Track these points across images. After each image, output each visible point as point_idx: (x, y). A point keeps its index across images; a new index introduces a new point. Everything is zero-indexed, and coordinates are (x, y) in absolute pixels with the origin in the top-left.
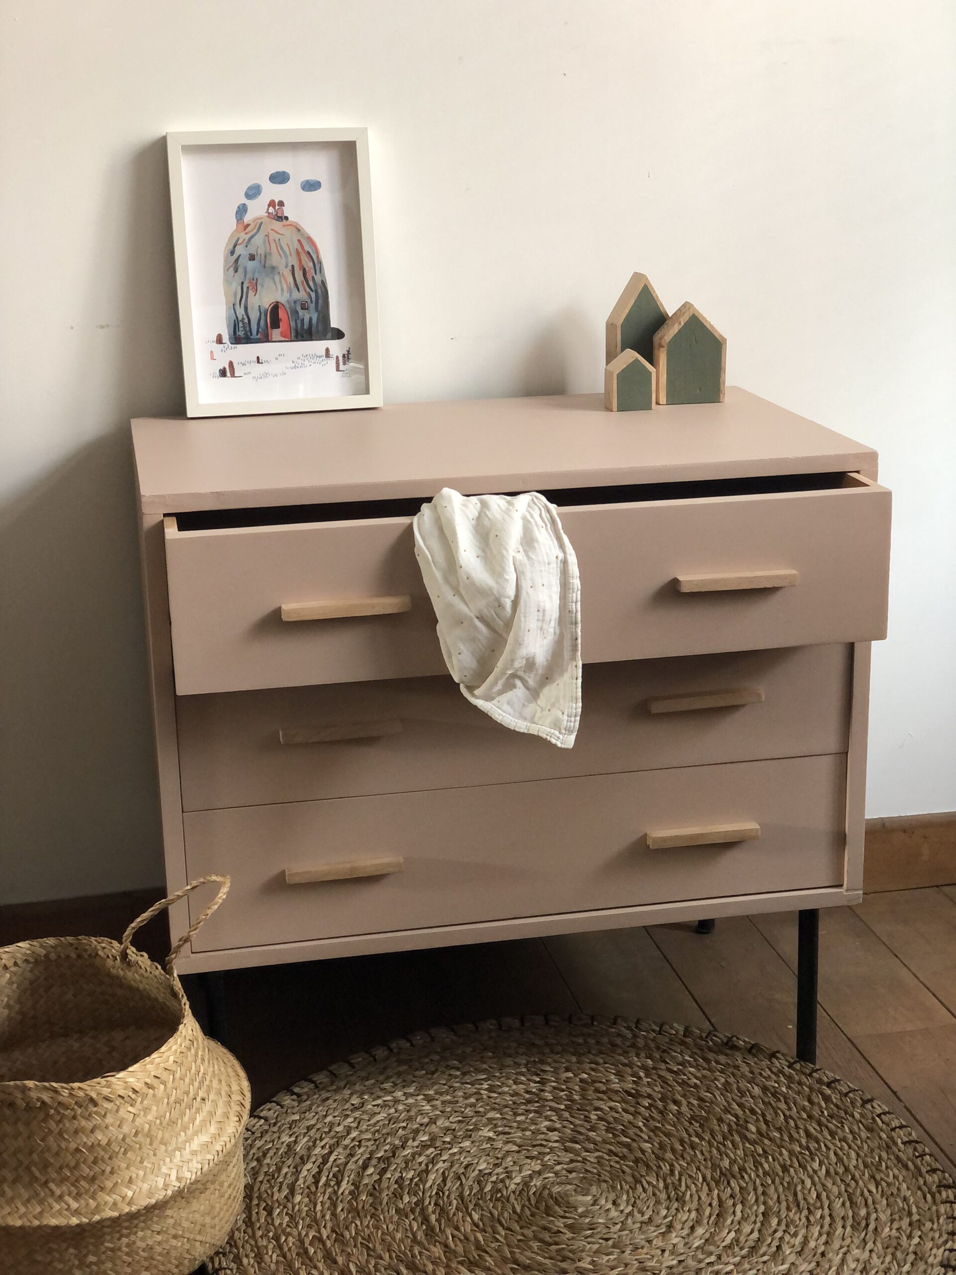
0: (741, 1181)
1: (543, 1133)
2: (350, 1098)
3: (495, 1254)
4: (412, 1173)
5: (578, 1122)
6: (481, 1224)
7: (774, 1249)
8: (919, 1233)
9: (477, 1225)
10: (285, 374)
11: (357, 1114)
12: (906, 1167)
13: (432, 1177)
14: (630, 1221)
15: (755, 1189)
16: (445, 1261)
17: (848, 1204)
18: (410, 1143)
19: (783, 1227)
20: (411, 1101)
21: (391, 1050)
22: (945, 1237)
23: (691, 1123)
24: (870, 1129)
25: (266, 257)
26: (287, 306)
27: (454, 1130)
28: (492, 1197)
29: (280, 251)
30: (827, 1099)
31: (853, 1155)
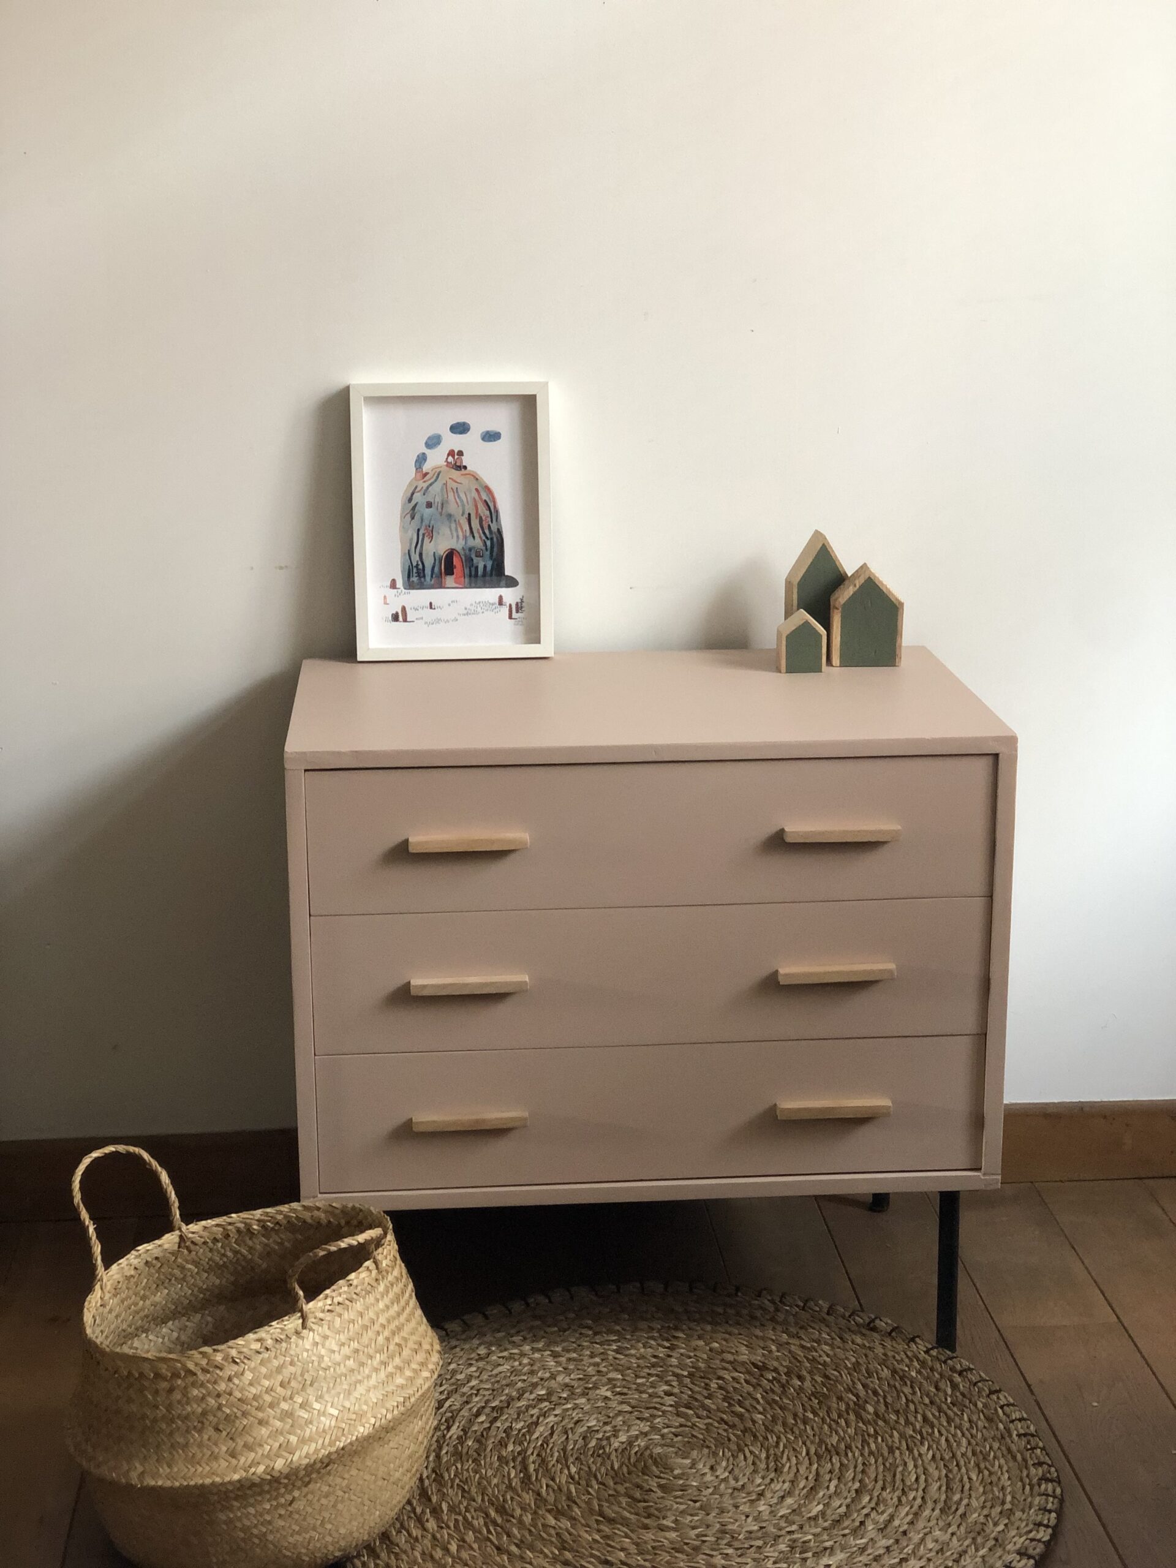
0: (843, 1458)
1: (660, 1397)
2: (477, 1348)
3: (583, 1505)
4: (522, 1424)
5: (697, 1389)
6: (577, 1477)
7: (857, 1524)
8: (1006, 1521)
9: (572, 1478)
10: (457, 620)
11: (481, 1364)
12: (1014, 1458)
13: (541, 1429)
14: (723, 1486)
15: (855, 1467)
16: (533, 1507)
17: (944, 1488)
18: (526, 1395)
19: (873, 1505)
20: (537, 1355)
21: (528, 1304)
22: (1031, 1526)
23: (810, 1399)
24: (989, 1419)
25: (442, 504)
26: (462, 553)
27: (573, 1387)
28: (594, 1453)
29: (458, 500)
30: (954, 1386)
31: (964, 1441)
